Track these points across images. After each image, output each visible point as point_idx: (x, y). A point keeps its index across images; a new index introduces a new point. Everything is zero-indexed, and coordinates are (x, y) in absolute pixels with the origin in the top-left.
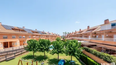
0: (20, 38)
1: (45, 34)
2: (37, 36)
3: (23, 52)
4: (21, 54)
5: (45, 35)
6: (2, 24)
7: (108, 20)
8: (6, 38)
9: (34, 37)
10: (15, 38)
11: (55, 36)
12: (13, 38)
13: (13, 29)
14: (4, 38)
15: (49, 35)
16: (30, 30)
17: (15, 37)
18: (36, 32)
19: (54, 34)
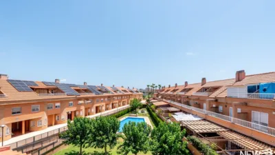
0: (48, 108)
1: (107, 92)
2: (87, 99)
3: (56, 145)
4: (52, 150)
5: (105, 94)
6: (9, 79)
7: (243, 71)
8: (18, 113)
9: (81, 104)
10: (37, 109)
11: (129, 95)
12: (34, 110)
13: (33, 89)
14: (13, 113)
15: (115, 94)
16: (71, 86)
17: (39, 108)
18: (86, 91)
19: (125, 91)
